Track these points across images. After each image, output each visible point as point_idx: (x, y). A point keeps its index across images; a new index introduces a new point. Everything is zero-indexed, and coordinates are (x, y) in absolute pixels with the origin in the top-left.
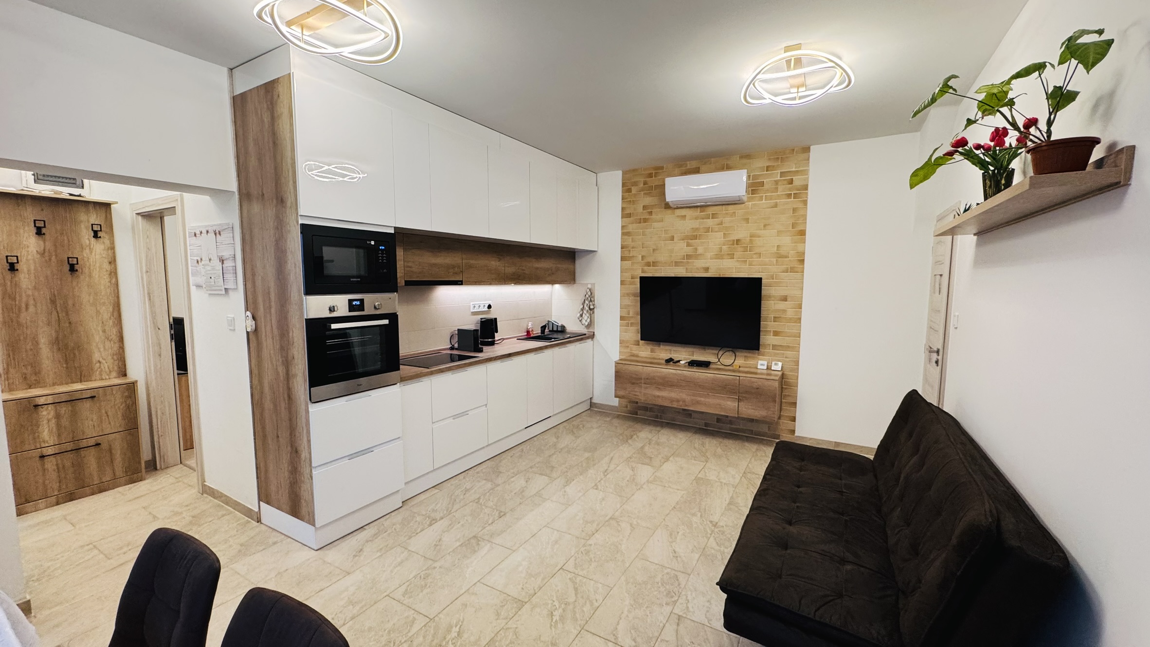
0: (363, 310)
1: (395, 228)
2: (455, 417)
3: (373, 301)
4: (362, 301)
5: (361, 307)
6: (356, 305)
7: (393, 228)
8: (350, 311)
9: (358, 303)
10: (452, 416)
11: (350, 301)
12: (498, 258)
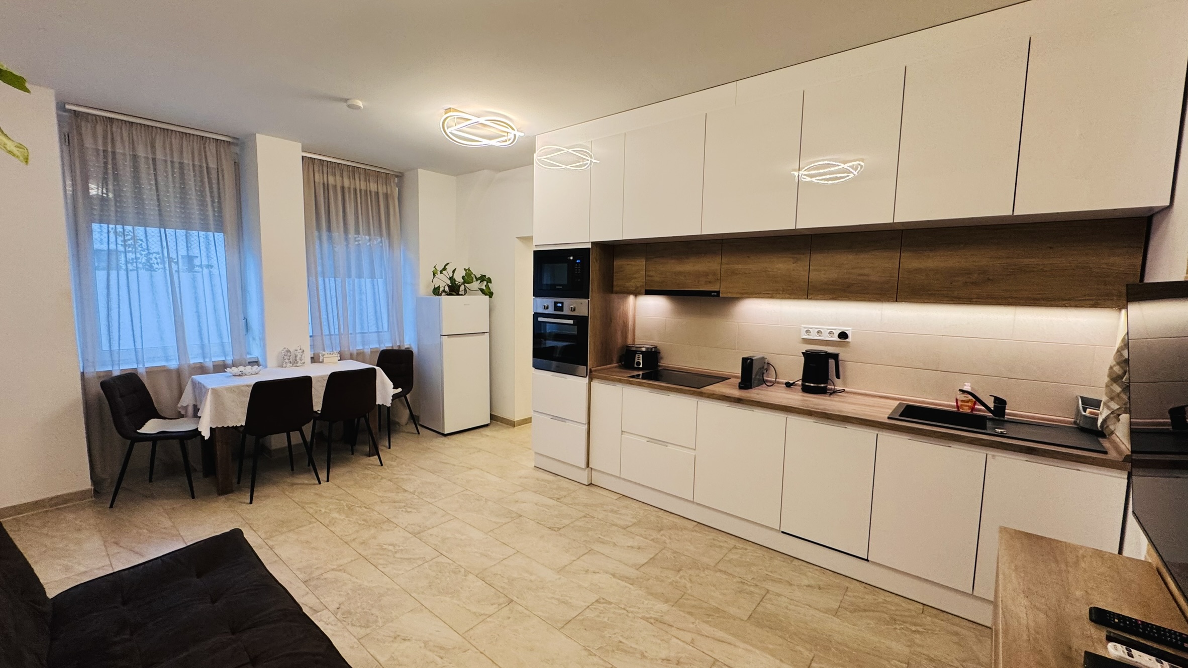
0: (563, 311)
1: (592, 243)
2: (651, 440)
3: (569, 304)
4: (562, 303)
5: (561, 309)
6: (559, 306)
7: (590, 243)
8: (555, 310)
9: (560, 305)
10: (648, 438)
11: (556, 303)
12: (793, 258)
